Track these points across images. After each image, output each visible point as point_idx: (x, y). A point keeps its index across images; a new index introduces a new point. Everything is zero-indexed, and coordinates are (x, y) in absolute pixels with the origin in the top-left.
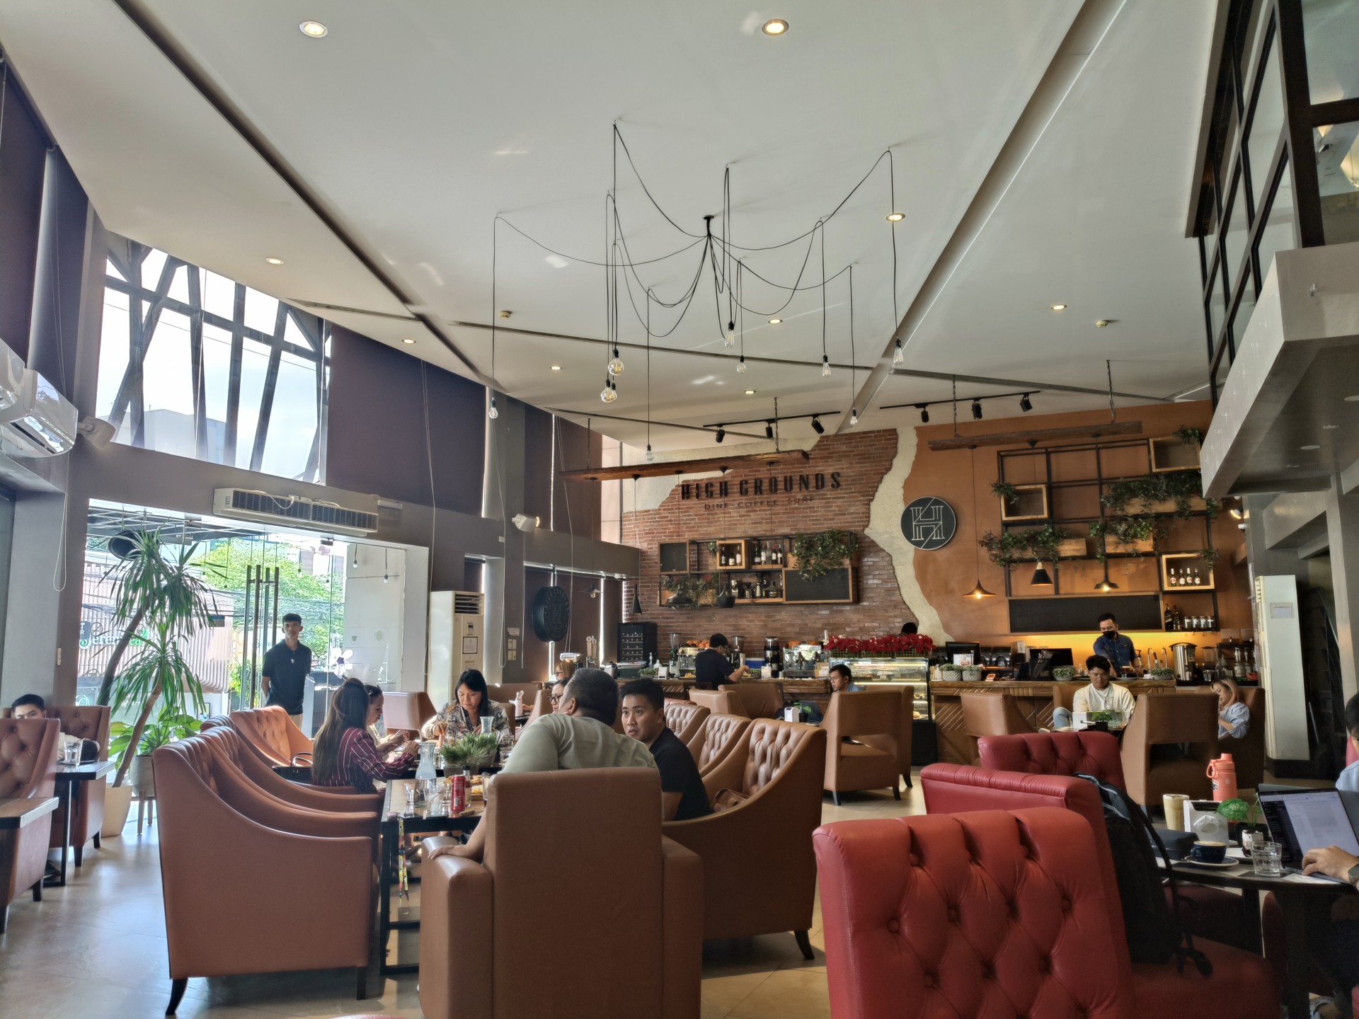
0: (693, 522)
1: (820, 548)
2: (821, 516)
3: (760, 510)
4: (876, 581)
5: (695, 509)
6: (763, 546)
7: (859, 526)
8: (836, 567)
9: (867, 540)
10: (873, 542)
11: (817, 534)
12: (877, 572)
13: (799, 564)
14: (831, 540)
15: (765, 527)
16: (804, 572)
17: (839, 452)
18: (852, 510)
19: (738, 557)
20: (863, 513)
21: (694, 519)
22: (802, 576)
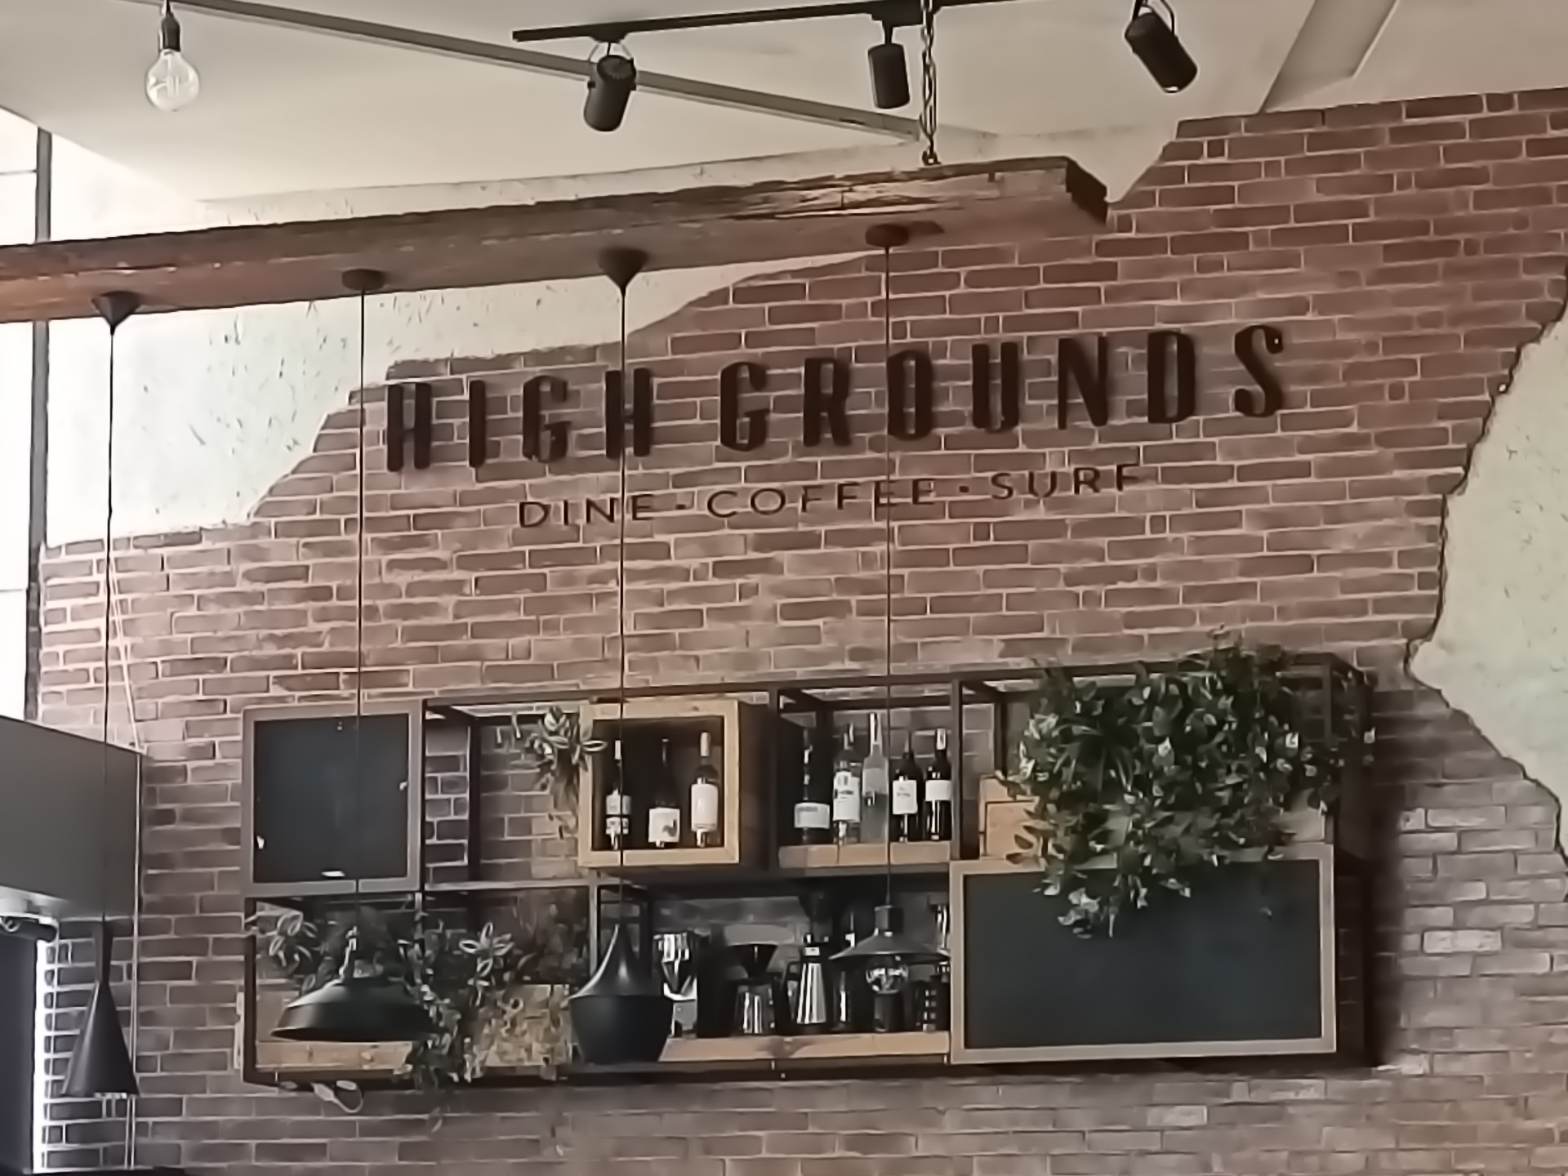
0: (449, 600)
1: (1165, 748)
2: (1175, 572)
3: (833, 538)
4: (1470, 941)
5: (461, 528)
6: (848, 738)
7: (1388, 630)
8: (1253, 855)
9: (1424, 710)
10: (1461, 719)
11: (1151, 667)
12: (1478, 891)
13: (1046, 836)
14: (1226, 702)
15: (860, 630)
16: (1070, 885)
17: (1280, 213)
18: (1347, 537)
19: (702, 795)
20: (1406, 557)
21: (456, 586)
22: (1062, 904)
